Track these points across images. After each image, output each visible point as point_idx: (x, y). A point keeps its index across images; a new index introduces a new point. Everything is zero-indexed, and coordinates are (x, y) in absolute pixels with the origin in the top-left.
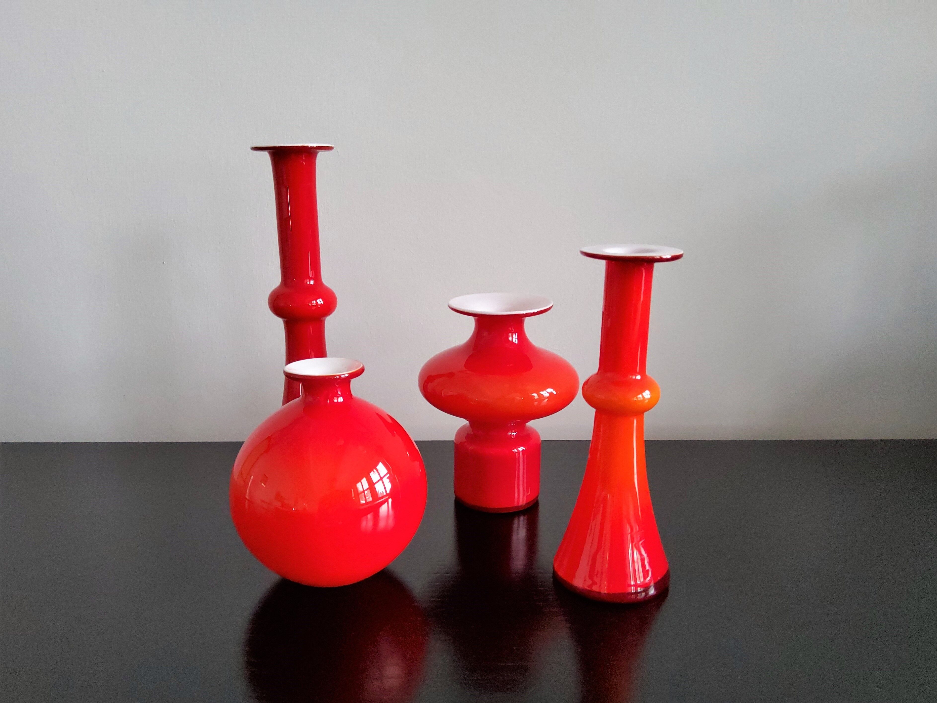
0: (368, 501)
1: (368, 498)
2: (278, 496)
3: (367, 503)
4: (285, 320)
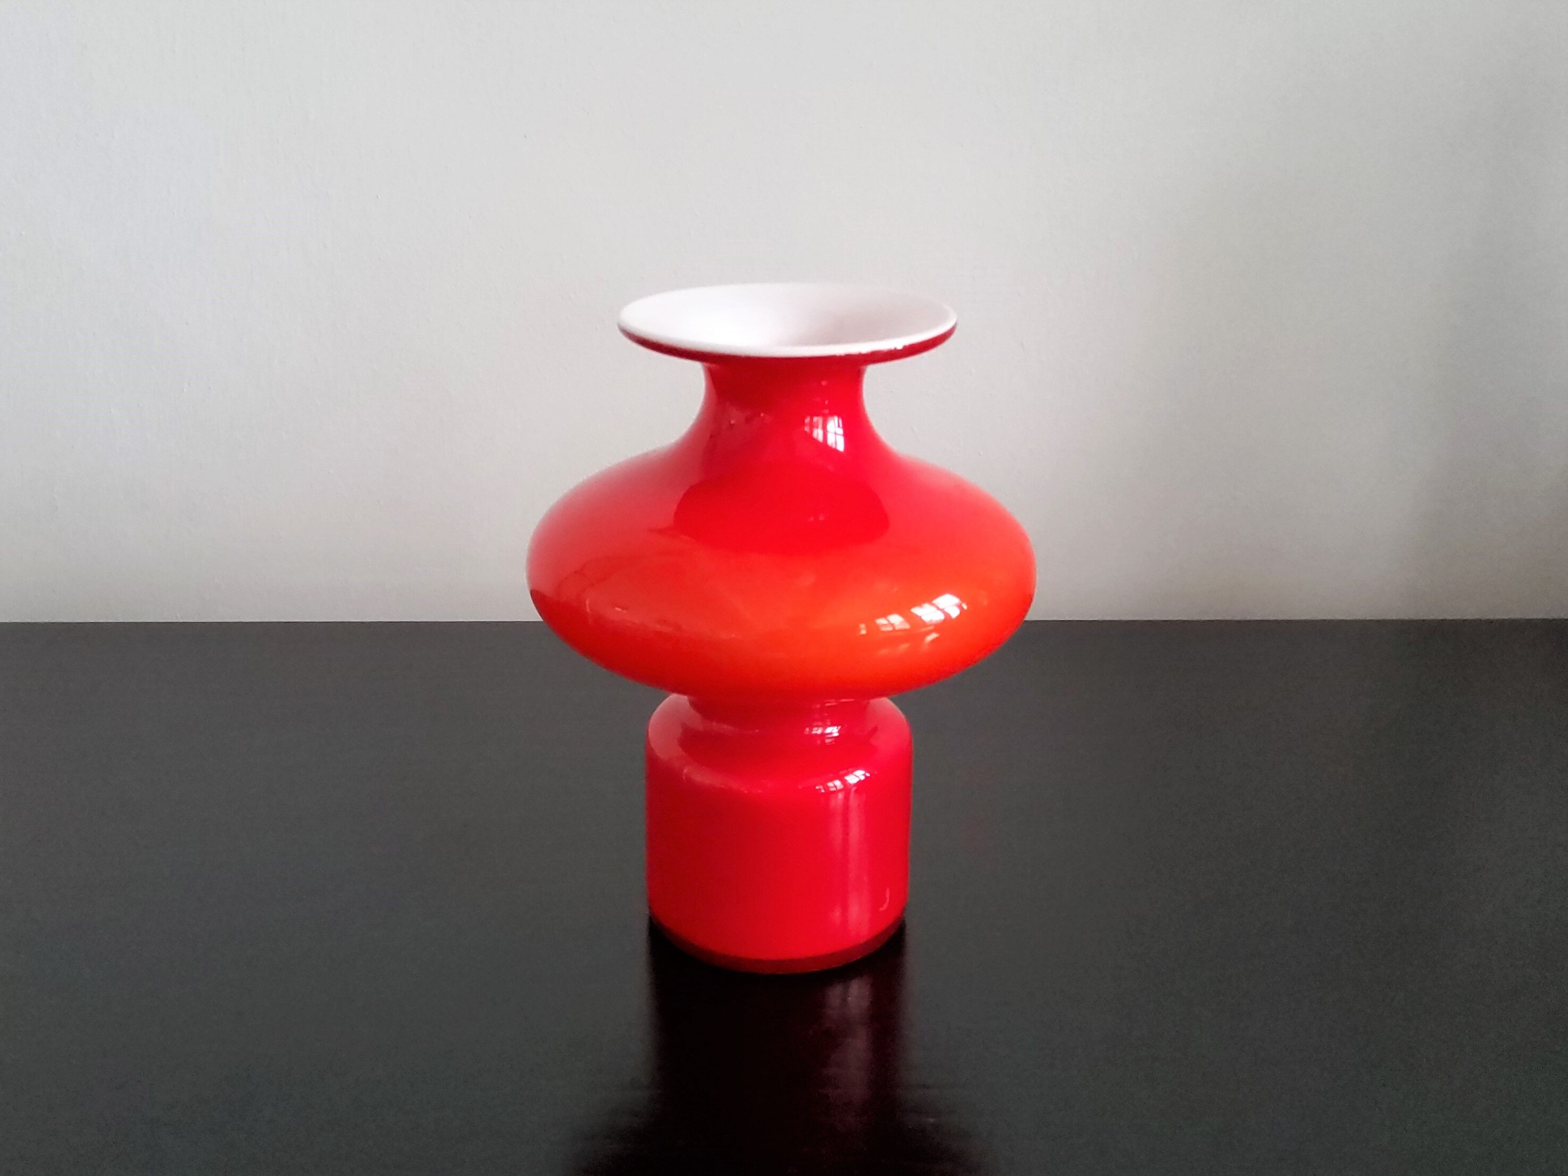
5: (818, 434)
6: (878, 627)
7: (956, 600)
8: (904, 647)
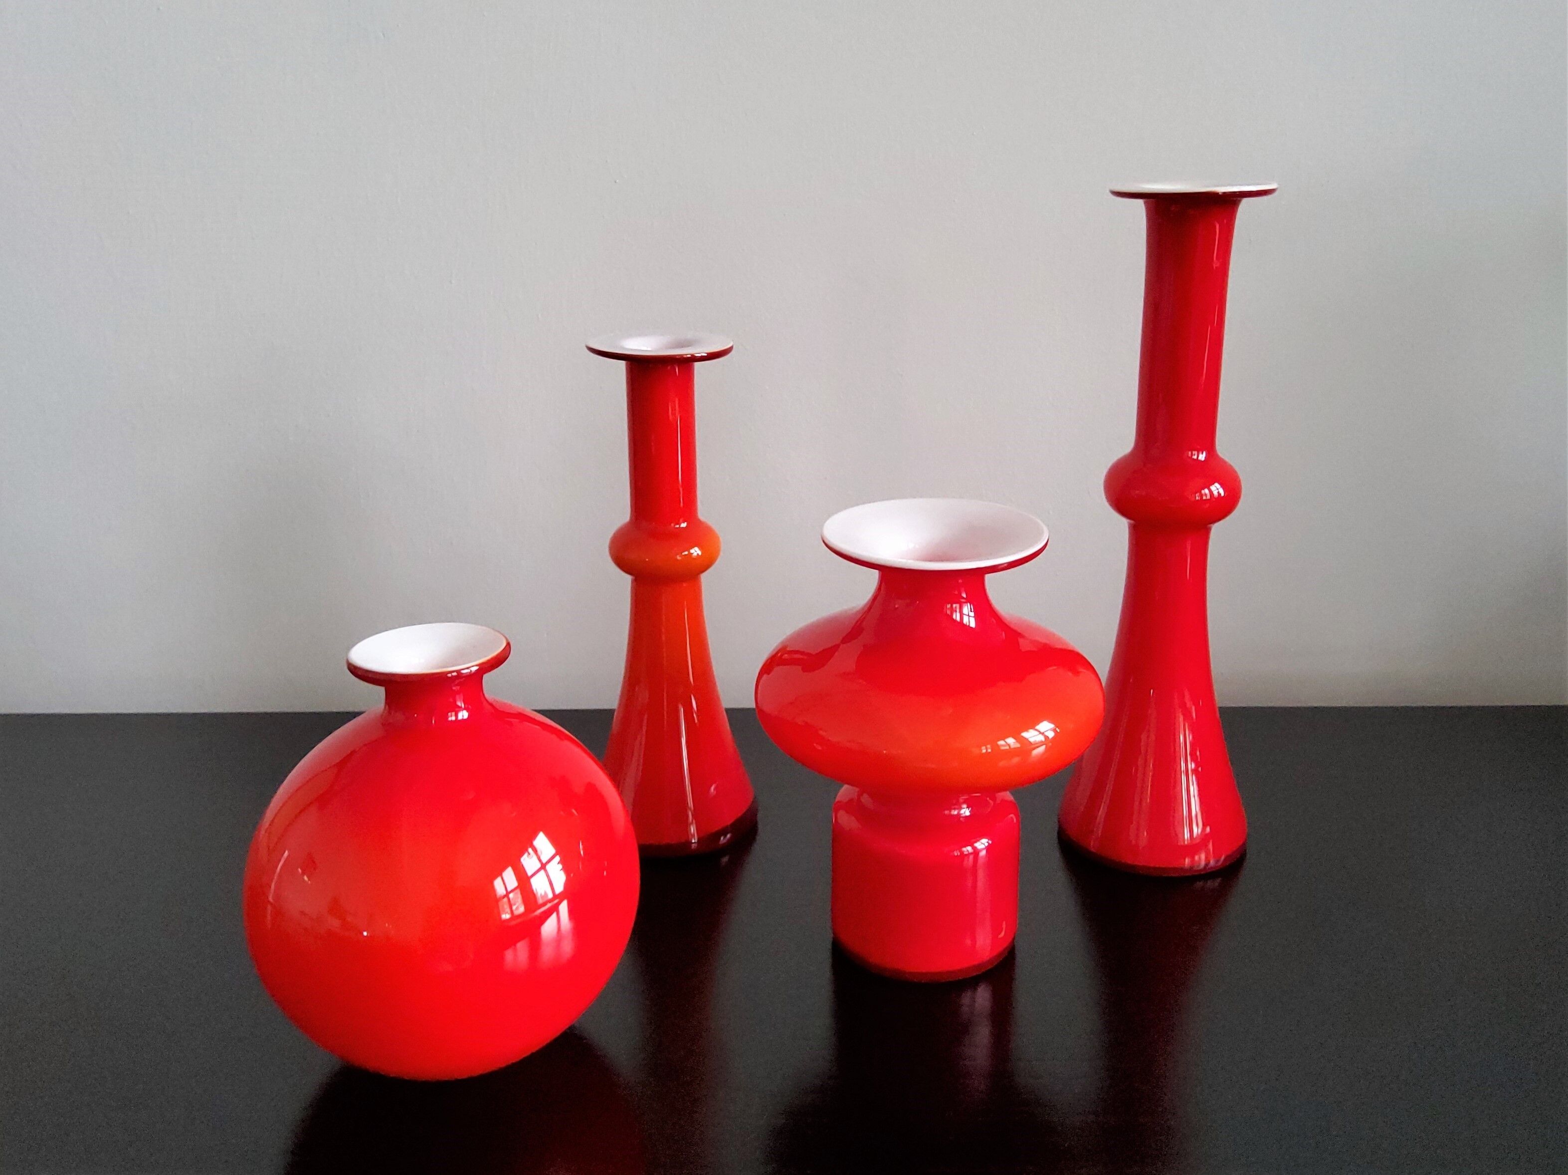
0: (517, 913)
1: (517, 908)
2: (335, 908)
3: (514, 917)
5: (957, 616)
6: (998, 746)
7: (1052, 726)
8: (1016, 760)
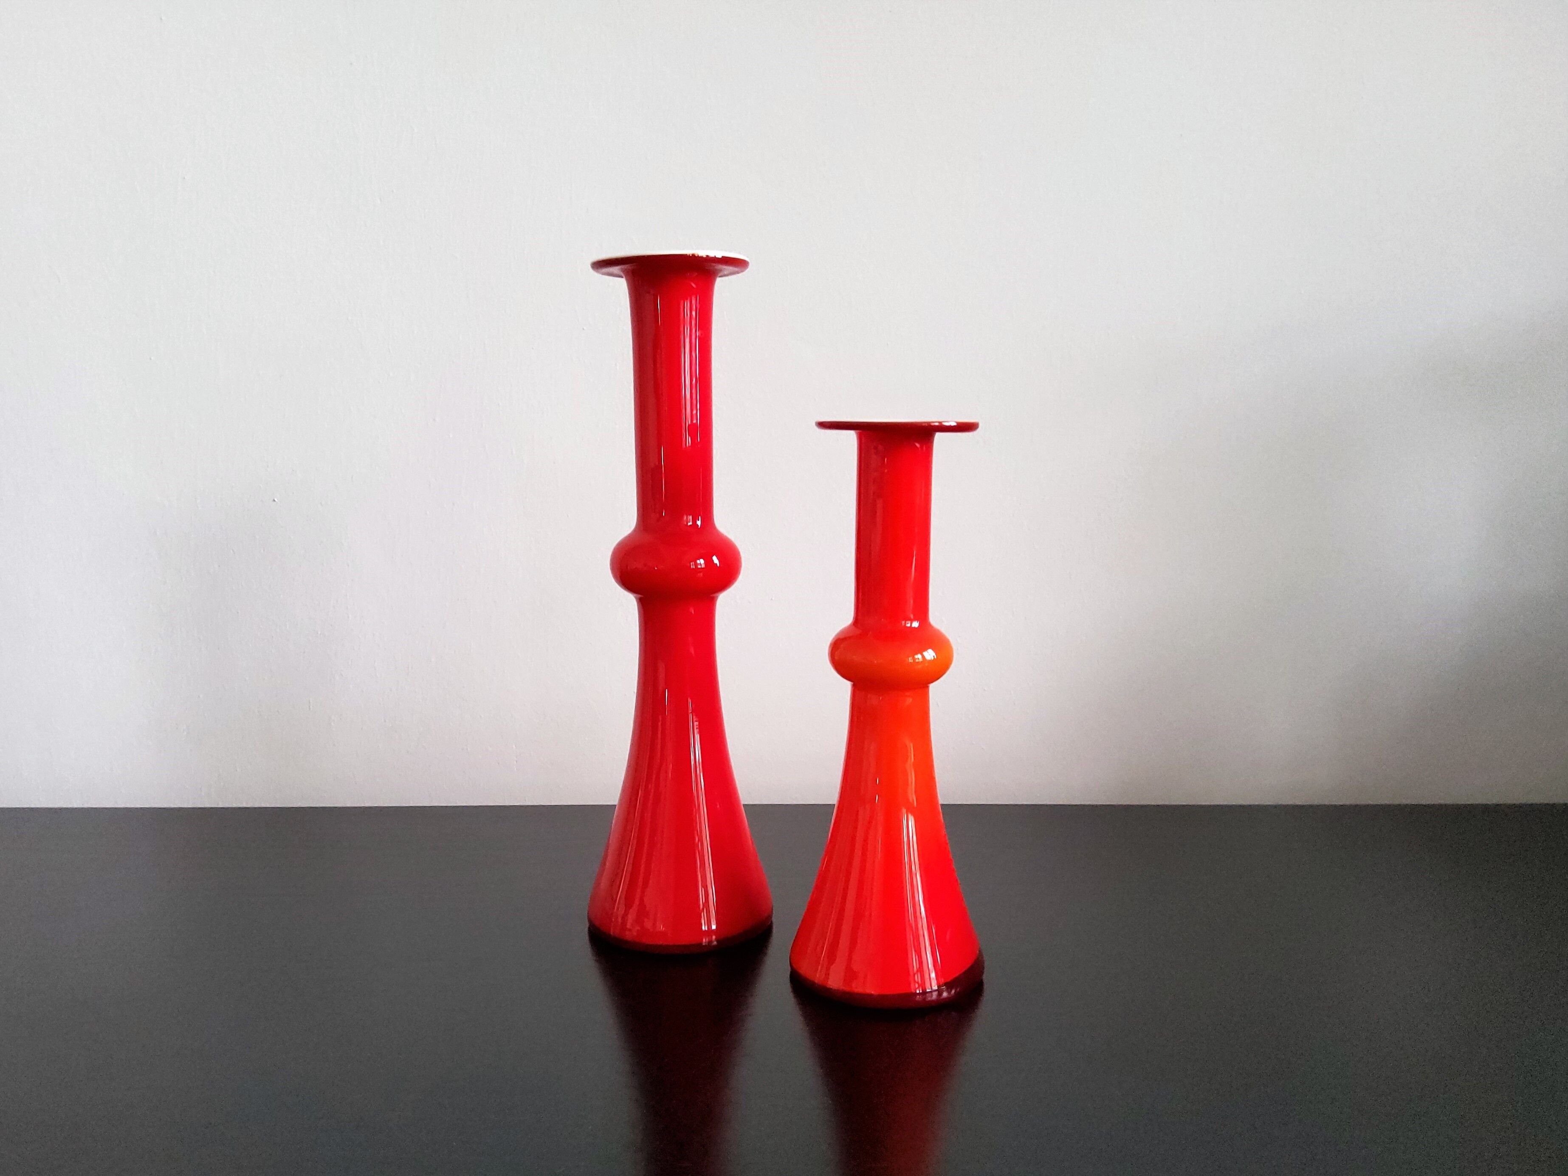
4: (639, 596)
